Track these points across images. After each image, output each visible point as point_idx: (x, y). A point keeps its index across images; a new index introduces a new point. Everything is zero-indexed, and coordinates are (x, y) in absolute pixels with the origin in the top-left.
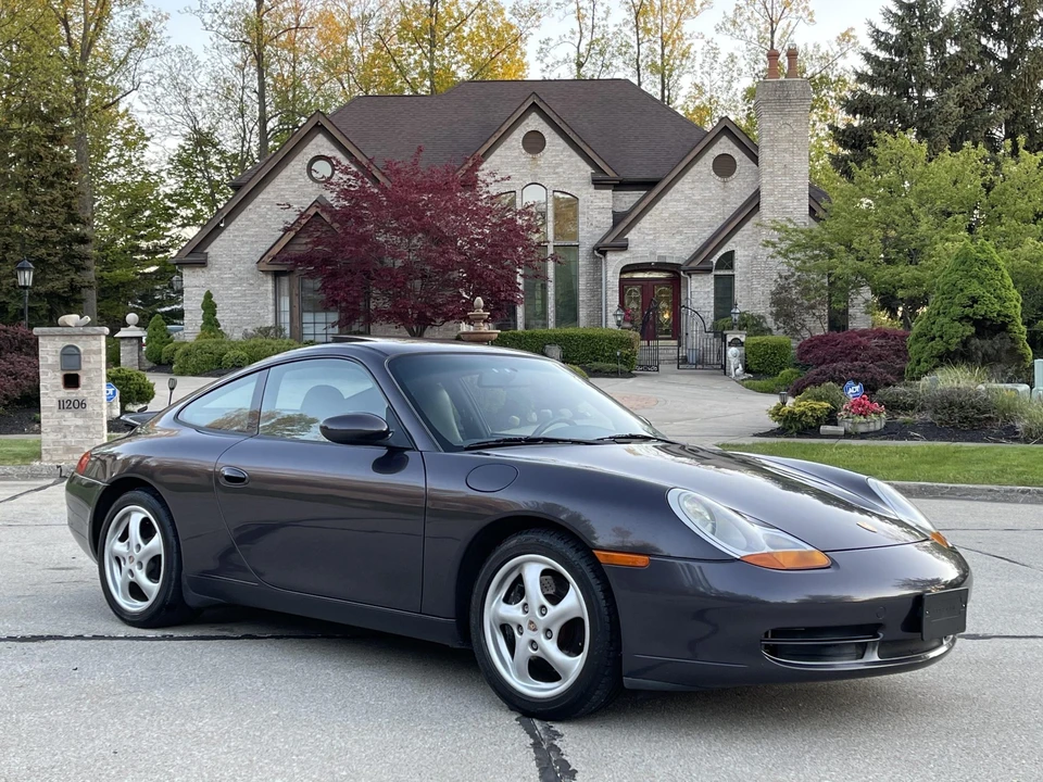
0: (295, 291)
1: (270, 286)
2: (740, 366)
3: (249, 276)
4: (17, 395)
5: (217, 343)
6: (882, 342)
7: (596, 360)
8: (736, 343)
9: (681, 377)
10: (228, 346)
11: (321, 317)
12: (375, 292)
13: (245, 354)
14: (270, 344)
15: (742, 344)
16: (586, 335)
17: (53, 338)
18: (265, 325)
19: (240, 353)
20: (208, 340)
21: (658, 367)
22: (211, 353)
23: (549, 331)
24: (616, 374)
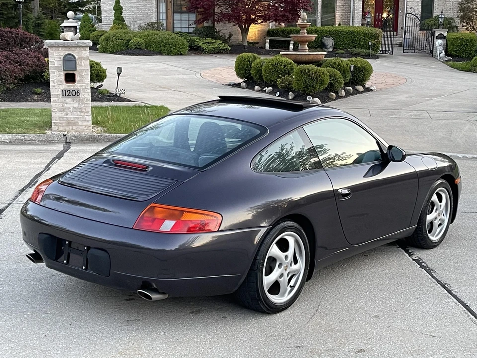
2: (443, 52)
4: (22, 76)
5: (124, 33)
7: (355, 47)
8: (441, 37)
9: (406, 58)
10: (132, 35)
11: (185, 17)
12: (220, 2)
13: (142, 41)
14: (157, 35)
15: (444, 37)
16: (349, 31)
17: (58, 48)
18: (151, 21)
19: (140, 40)
20: (120, 31)
21: (392, 51)
22: (122, 39)
23: (326, 28)
24: (368, 56)
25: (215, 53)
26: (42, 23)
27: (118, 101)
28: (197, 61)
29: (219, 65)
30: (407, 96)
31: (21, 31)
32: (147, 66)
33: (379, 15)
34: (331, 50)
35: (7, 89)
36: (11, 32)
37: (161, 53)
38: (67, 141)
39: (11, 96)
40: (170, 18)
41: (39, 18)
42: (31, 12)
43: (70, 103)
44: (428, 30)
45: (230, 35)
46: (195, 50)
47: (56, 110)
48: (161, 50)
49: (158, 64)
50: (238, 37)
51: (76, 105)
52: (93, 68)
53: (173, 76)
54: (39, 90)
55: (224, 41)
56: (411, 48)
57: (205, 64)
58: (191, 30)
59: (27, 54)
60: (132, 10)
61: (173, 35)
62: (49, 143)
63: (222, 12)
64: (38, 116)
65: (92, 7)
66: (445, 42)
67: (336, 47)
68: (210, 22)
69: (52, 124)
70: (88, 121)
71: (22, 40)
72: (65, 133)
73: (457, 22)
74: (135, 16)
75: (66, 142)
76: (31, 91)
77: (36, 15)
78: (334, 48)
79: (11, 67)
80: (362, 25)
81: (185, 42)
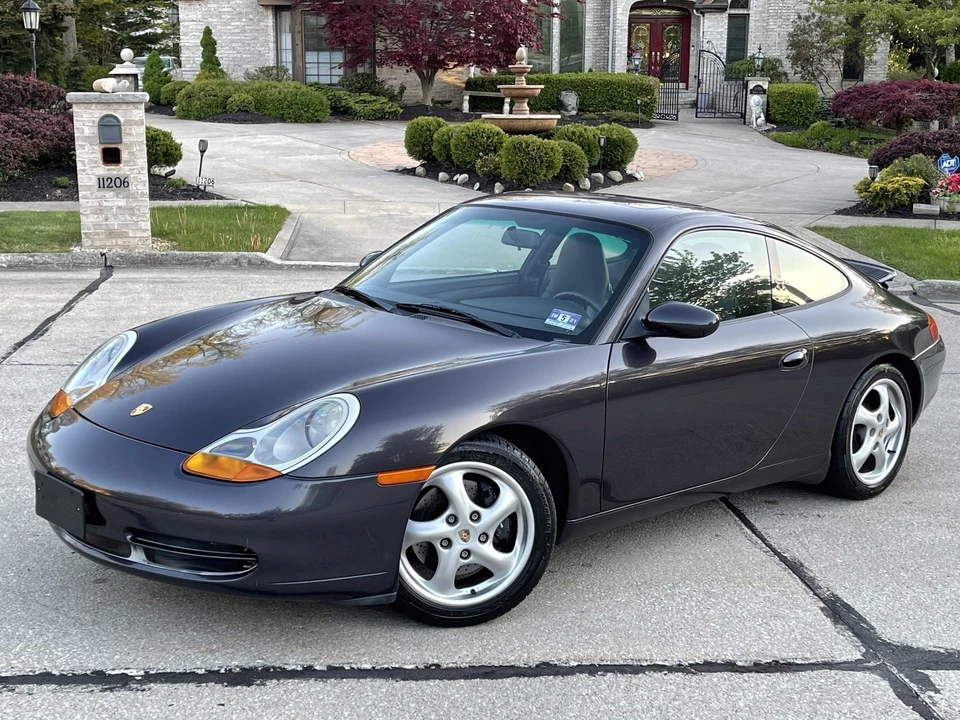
0: (298, 28)
1: (270, 21)
2: (762, 115)
3: (249, 10)
4: (35, 156)
5: (220, 85)
6: (925, 95)
7: (614, 108)
8: (758, 90)
9: (699, 126)
10: (232, 89)
11: (325, 56)
12: (384, 32)
13: (250, 98)
14: (276, 87)
15: (764, 91)
17: (89, 106)
18: (267, 65)
19: (246, 96)
20: (211, 81)
21: (677, 116)
22: (214, 96)
23: (565, 76)
24: (636, 124)
25: (376, 119)
26: (82, 71)
27: (202, 198)
28: (343, 132)
29: (382, 139)
30: (693, 187)
31: (33, 79)
32: (258, 140)
33: (656, 54)
34: (574, 113)
35: (10, 178)
36: (15, 82)
37: (282, 119)
38: (108, 264)
39: (15, 190)
40: (299, 59)
41: (76, 62)
42: (62, 50)
43: (113, 199)
44: (737, 79)
45: (403, 89)
46: (342, 113)
47: (89, 212)
48: (283, 115)
49: (276, 137)
50: (415, 91)
51: (122, 203)
52: (157, 143)
53: (300, 157)
54: (64, 180)
55: (392, 98)
56: (709, 110)
57: (357, 137)
58: (336, 80)
59: (45, 119)
60: (234, 45)
61: (304, 88)
62: (77, 267)
63: (387, 48)
64: (61, 224)
65: (171, 44)
66: (765, 100)
67: (582, 108)
68: (367, 66)
69: (83, 236)
70: (145, 231)
71: (34, 94)
72: (105, 251)
73: (787, 66)
74: (239, 56)
75: (106, 266)
76: (51, 183)
77: (71, 56)
78: (579, 110)
79: (16, 141)
80: (628, 71)
81: (325, 99)
